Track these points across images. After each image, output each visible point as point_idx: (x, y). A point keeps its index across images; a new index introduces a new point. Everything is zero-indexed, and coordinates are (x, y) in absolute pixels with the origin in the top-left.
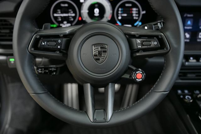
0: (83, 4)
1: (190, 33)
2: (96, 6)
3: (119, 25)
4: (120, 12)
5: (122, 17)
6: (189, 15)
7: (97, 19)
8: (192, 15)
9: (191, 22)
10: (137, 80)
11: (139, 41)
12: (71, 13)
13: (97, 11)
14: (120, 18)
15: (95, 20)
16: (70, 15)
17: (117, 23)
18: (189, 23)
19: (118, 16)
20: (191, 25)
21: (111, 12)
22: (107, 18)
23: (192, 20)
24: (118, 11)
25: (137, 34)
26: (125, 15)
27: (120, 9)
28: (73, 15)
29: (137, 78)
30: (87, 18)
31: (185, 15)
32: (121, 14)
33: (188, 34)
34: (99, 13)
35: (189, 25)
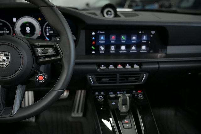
0: (16, 23)
1: (104, 46)
2: (27, 24)
3: (48, 40)
4: (47, 30)
5: (49, 33)
6: (101, 32)
7: (28, 35)
8: (104, 32)
9: (103, 37)
10: (39, 81)
11: (39, 50)
12: (6, 31)
13: (28, 29)
14: (48, 34)
15: (27, 36)
16: (5, 32)
17: (46, 39)
18: (102, 38)
19: (46, 33)
20: (104, 40)
21: (41, 29)
22: (37, 34)
23: (104, 36)
24: (46, 29)
25: (39, 44)
26: (52, 32)
27: (47, 28)
28: (8, 32)
29: (39, 80)
30: (20, 34)
31: (98, 32)
32: (48, 31)
33: (103, 47)
34: (30, 31)
35: (102, 39)
